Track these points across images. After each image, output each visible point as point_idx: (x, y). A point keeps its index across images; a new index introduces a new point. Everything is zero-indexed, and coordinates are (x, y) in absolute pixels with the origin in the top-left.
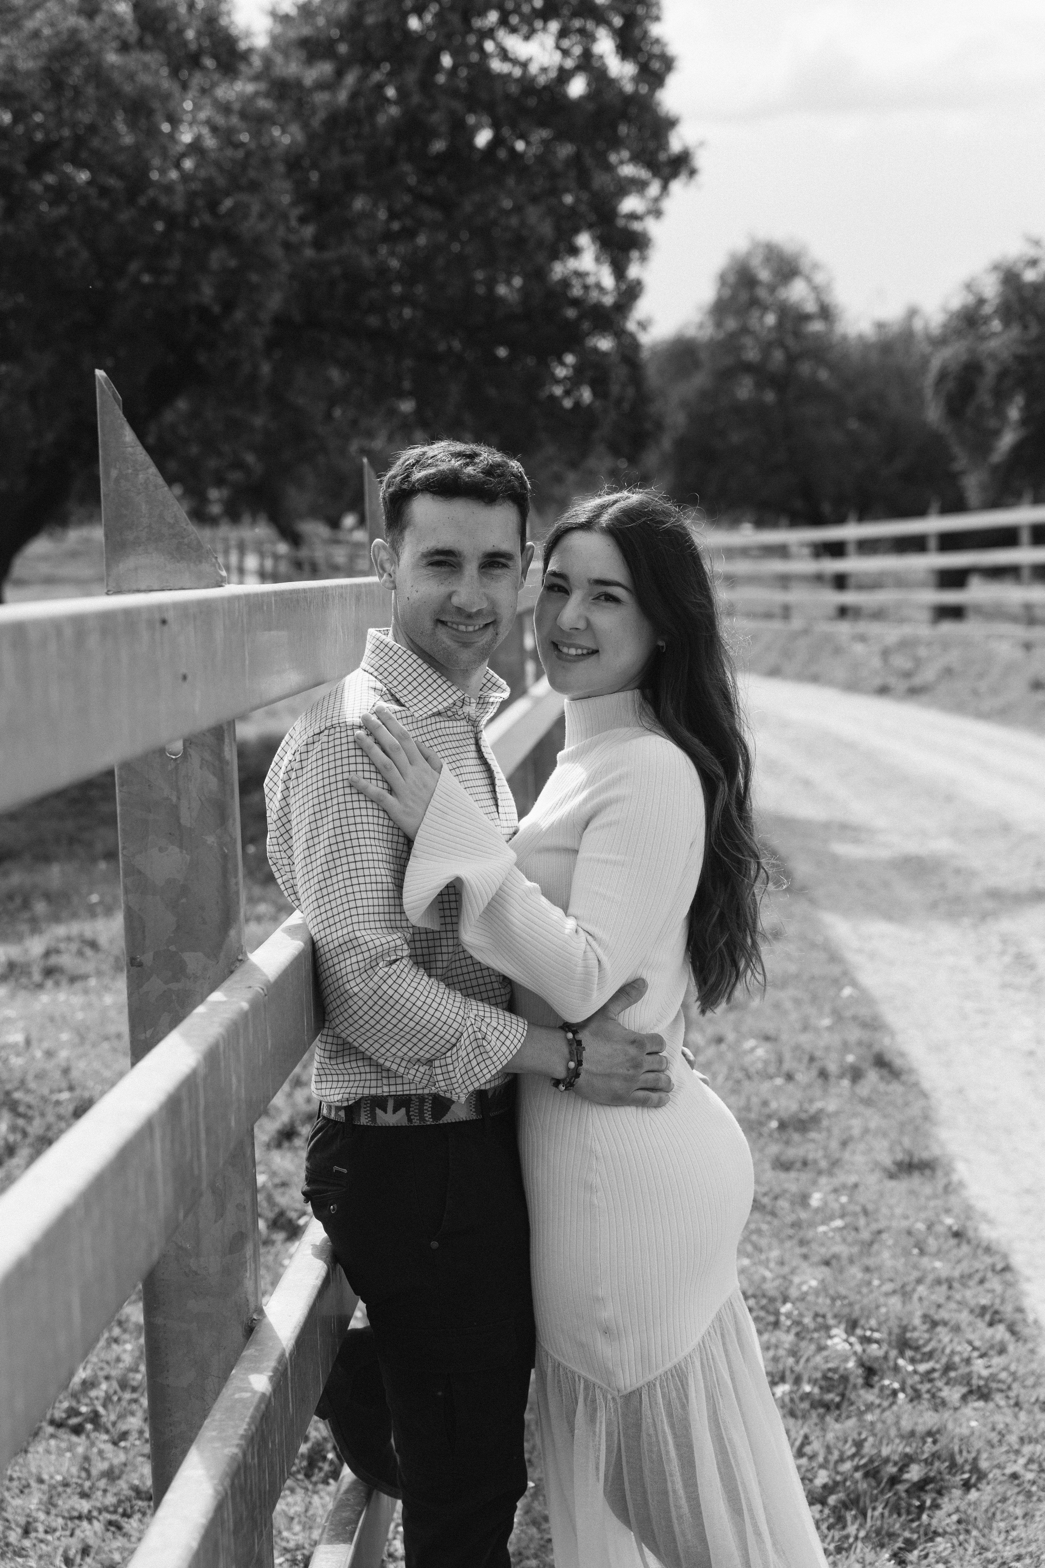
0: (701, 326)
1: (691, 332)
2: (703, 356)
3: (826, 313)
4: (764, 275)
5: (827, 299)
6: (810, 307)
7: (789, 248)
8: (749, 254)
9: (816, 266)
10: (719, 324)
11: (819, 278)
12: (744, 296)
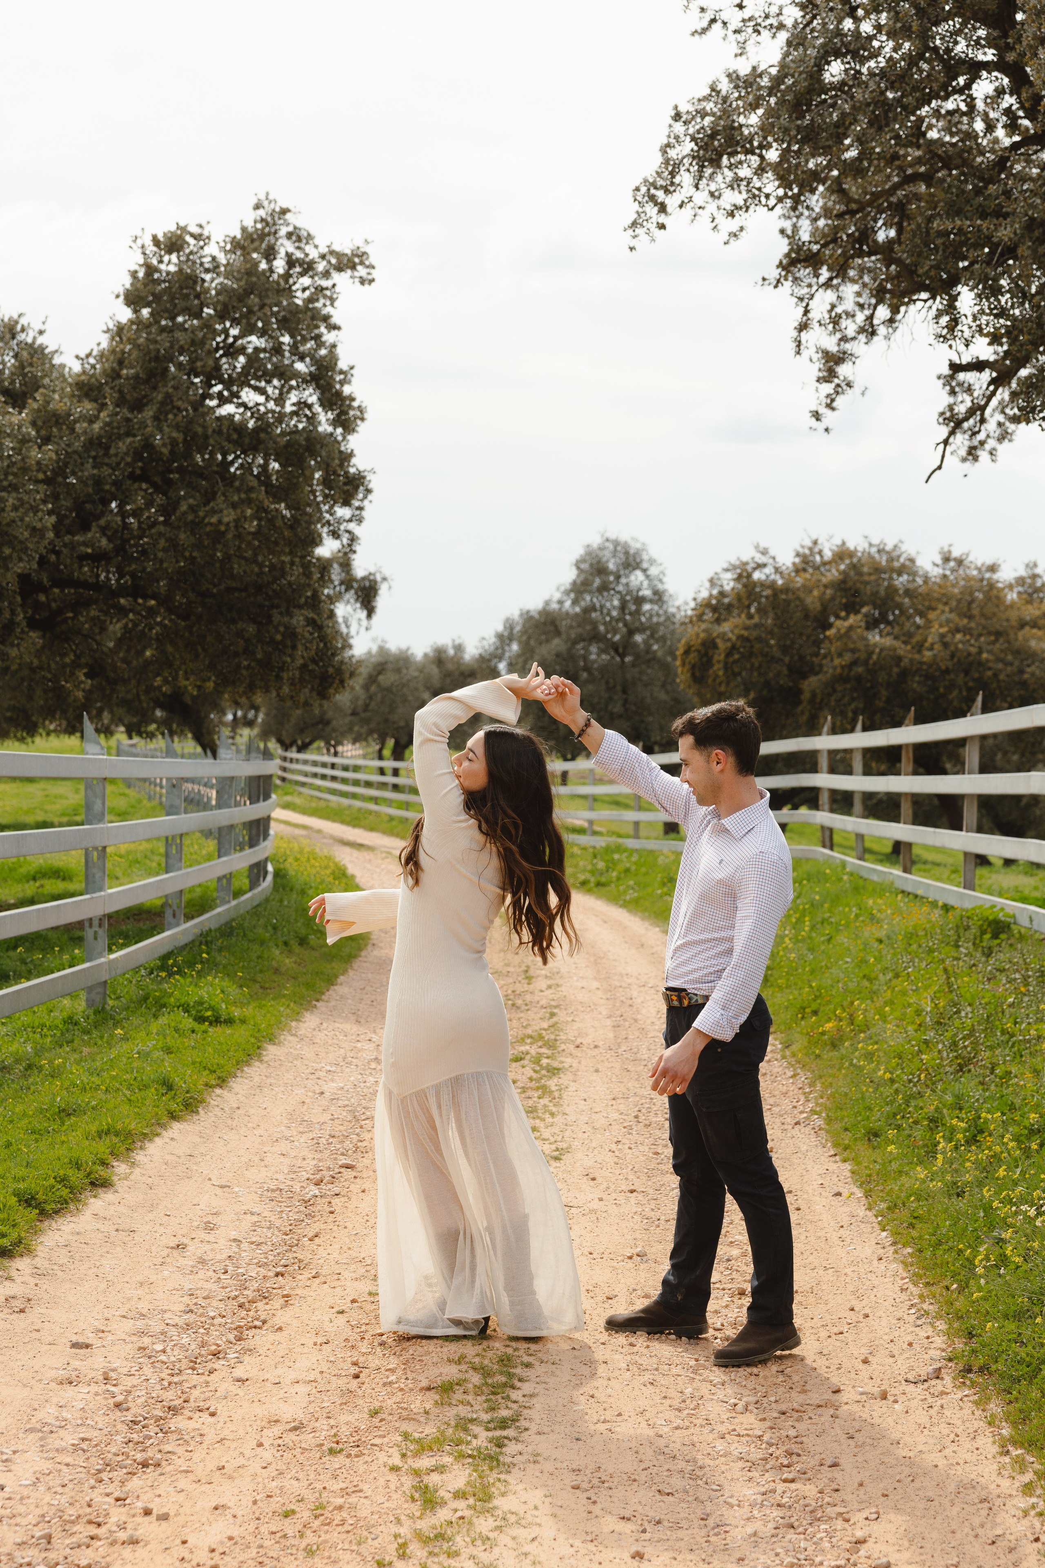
0: (560, 602)
1: (555, 606)
2: (563, 624)
3: (659, 597)
4: (611, 566)
5: (660, 587)
6: (647, 593)
7: (634, 546)
8: (601, 549)
9: (652, 562)
10: (575, 602)
11: (653, 571)
12: (597, 582)
